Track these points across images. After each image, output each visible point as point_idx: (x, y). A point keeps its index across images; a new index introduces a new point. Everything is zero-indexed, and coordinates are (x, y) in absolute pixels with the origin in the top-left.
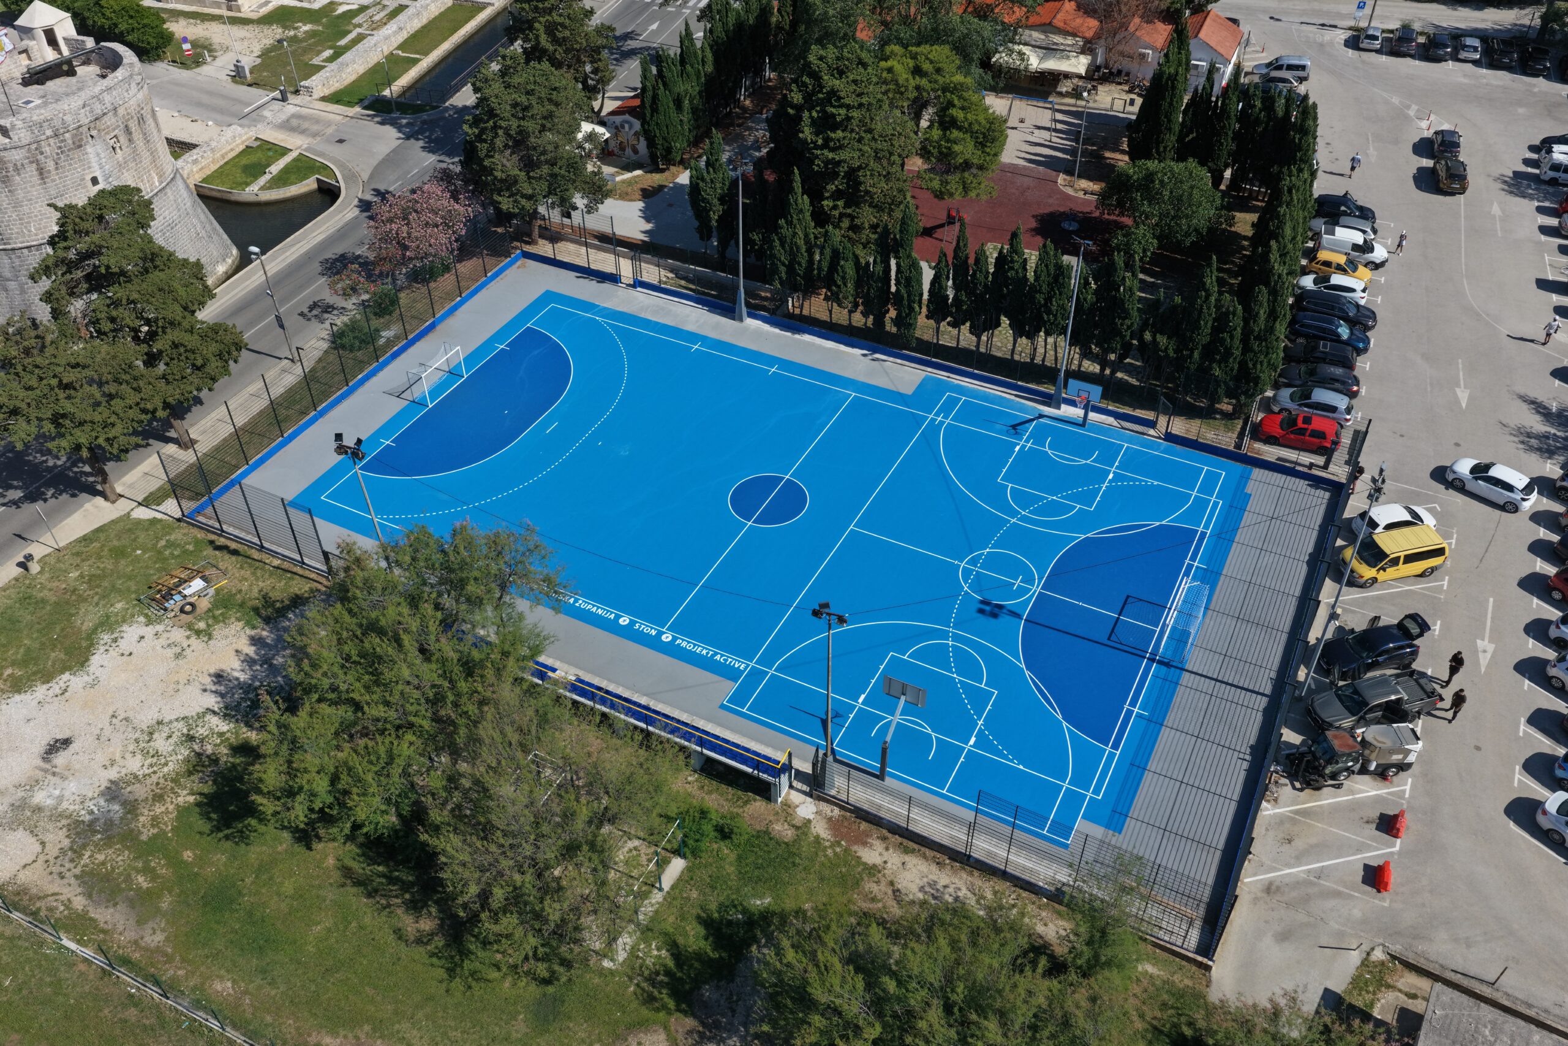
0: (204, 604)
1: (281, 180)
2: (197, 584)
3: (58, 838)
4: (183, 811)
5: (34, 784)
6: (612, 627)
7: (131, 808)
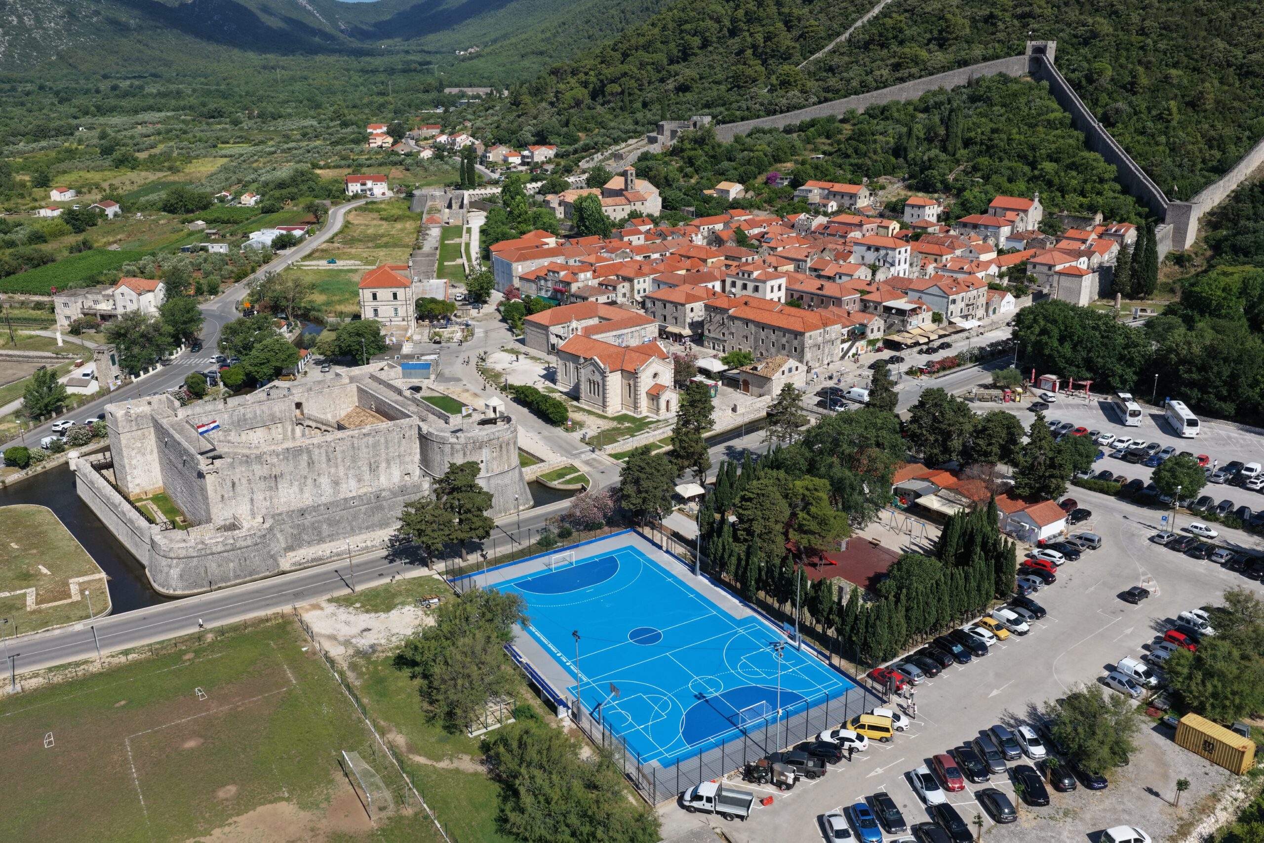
0: (433, 606)
1: (568, 482)
2: (436, 600)
3: (351, 651)
4: (387, 657)
5: (355, 637)
6: (553, 655)
7: (374, 651)
